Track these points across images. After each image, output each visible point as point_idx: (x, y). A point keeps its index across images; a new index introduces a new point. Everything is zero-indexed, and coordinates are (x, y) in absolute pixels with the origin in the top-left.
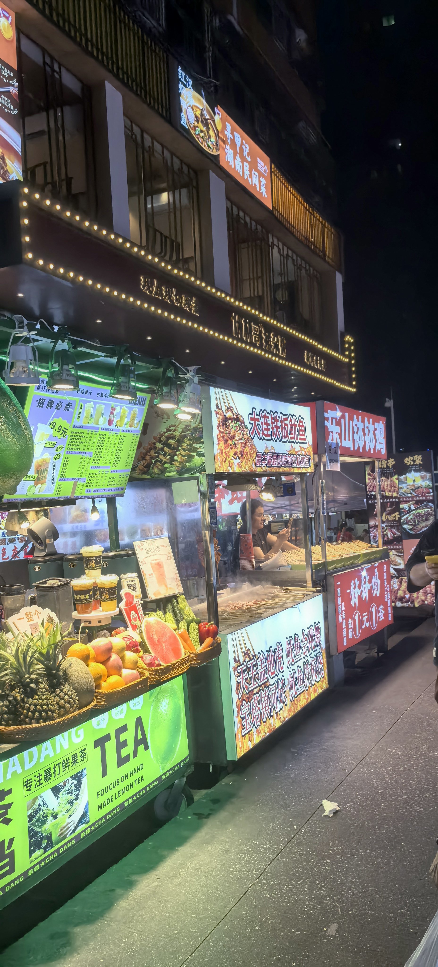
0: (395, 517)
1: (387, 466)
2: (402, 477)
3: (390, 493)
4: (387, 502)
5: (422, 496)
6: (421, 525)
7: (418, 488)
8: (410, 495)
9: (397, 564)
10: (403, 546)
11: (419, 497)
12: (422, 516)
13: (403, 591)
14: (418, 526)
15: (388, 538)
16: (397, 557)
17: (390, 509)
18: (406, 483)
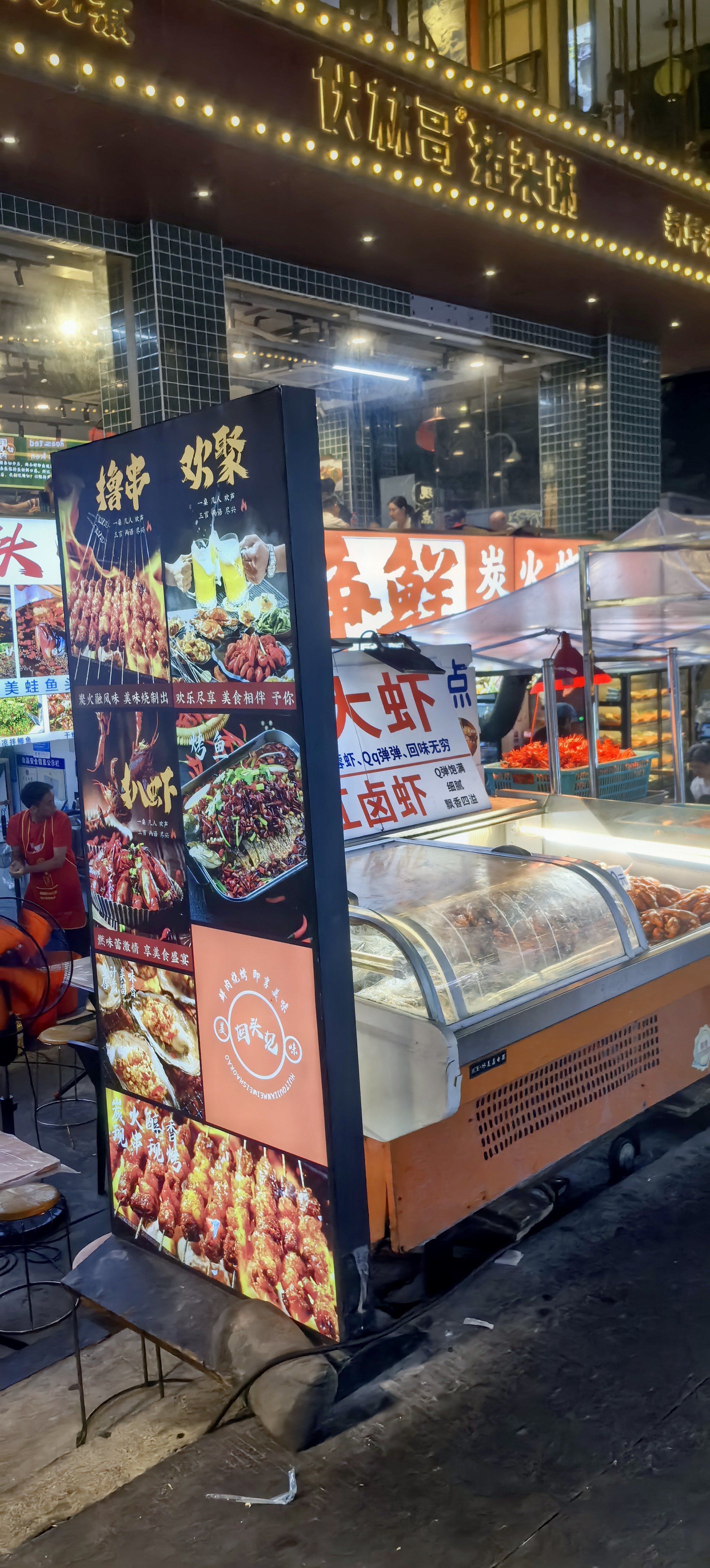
0: (161, 792)
1: (125, 500)
2: (176, 568)
3: (141, 659)
4: (134, 707)
5: (255, 684)
6: (253, 855)
7: (234, 636)
8: (206, 676)
9: (175, 1046)
10: (191, 959)
11: (242, 688)
12: (257, 806)
13: (198, 1191)
14: (245, 861)
15: (144, 904)
16: (173, 1011)
17: (143, 746)
18: (193, 603)
